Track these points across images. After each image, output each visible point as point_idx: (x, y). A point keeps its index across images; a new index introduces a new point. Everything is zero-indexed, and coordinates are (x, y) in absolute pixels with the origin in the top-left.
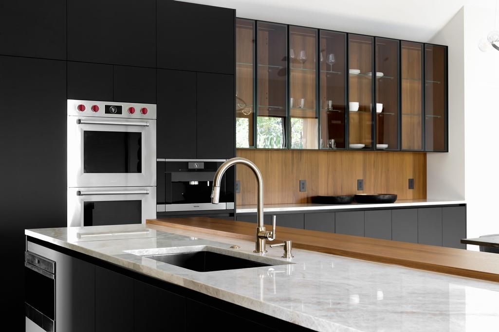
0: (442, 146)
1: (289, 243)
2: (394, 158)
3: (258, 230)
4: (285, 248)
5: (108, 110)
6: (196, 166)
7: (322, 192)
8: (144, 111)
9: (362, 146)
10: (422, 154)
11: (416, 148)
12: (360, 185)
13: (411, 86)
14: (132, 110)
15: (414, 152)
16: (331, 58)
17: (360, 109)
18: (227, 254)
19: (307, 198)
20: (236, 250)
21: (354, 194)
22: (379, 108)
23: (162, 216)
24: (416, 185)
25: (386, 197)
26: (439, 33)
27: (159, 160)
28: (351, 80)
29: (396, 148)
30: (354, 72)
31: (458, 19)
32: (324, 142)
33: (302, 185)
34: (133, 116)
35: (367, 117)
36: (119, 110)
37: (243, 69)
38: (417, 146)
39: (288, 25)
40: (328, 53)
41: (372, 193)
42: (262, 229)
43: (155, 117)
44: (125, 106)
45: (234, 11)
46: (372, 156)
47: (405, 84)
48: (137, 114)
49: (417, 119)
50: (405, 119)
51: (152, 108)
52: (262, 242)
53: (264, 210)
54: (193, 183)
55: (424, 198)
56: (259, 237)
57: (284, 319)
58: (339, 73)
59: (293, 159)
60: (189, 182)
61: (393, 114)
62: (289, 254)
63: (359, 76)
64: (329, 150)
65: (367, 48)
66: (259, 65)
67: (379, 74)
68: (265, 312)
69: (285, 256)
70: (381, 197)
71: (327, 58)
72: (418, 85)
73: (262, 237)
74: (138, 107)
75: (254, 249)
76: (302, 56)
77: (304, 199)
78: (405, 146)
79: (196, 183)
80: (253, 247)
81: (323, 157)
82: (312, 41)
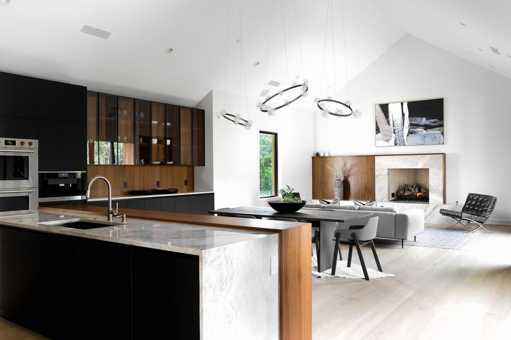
0: (202, 162)
1: (125, 215)
2: (177, 169)
3: (109, 210)
4: (123, 217)
5: (6, 143)
6: (63, 175)
7: (137, 188)
8: (30, 144)
9: (159, 163)
10: (191, 168)
11: (188, 164)
12: (158, 184)
13: (185, 130)
14: (22, 143)
15: (187, 166)
16: (142, 115)
17: (158, 142)
18: (92, 222)
19: (129, 192)
20: (97, 220)
21: (155, 189)
22: (168, 142)
23: (42, 205)
24: (188, 183)
25: (172, 190)
26: (200, 103)
27: (39, 172)
28: (152, 126)
29: (177, 163)
30: (155, 122)
31: (209, 96)
32: (138, 161)
33: (126, 185)
34: (23, 146)
35: (162, 146)
36: (14, 143)
37: (91, 119)
38: (189, 162)
39: (117, 96)
40: (140, 111)
41: (165, 188)
42: (111, 209)
43: (37, 147)
44: (18, 141)
45: (86, 87)
46: (164, 168)
47: (183, 129)
48: (26, 145)
49: (189, 148)
50: (182, 148)
51: (35, 143)
52: (111, 215)
53: (112, 199)
54: (61, 185)
55: (193, 191)
56: (109, 213)
57: (127, 244)
58: (146, 123)
59: (120, 170)
60: (58, 185)
61: (176, 145)
62: (125, 220)
63: (157, 124)
64: (140, 165)
65: (162, 109)
66: (100, 118)
67: (168, 124)
68: (119, 242)
69: (123, 221)
70: (170, 190)
71: (139, 114)
72: (189, 130)
73: (111, 213)
74: (27, 141)
75: (107, 219)
76: (125, 112)
77: (126, 192)
78: (182, 162)
79: (63, 185)
80: (106, 218)
81: (137, 169)
82: (131, 104)
